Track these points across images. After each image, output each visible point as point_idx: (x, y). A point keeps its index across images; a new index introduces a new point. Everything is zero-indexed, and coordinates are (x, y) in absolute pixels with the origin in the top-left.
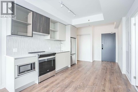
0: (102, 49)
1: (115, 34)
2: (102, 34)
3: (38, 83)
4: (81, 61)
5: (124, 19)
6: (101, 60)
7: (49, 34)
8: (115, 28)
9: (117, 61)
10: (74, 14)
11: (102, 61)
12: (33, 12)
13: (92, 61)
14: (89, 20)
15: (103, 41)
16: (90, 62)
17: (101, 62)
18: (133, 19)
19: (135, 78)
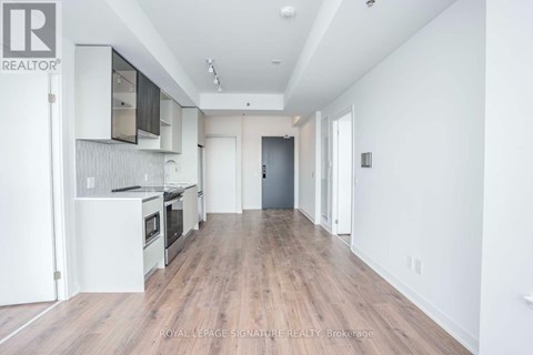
0: (264, 176)
1: (293, 138)
2: (263, 138)
3: (163, 267)
5: (318, 114)
6: (260, 208)
7: (159, 135)
8: (295, 125)
9: (296, 206)
10: (218, 80)
11: (264, 209)
12: (138, 71)
13: (240, 212)
14: (248, 105)
15: (266, 155)
16: (236, 214)
17: (261, 212)
18: (335, 123)
19: (337, 222)
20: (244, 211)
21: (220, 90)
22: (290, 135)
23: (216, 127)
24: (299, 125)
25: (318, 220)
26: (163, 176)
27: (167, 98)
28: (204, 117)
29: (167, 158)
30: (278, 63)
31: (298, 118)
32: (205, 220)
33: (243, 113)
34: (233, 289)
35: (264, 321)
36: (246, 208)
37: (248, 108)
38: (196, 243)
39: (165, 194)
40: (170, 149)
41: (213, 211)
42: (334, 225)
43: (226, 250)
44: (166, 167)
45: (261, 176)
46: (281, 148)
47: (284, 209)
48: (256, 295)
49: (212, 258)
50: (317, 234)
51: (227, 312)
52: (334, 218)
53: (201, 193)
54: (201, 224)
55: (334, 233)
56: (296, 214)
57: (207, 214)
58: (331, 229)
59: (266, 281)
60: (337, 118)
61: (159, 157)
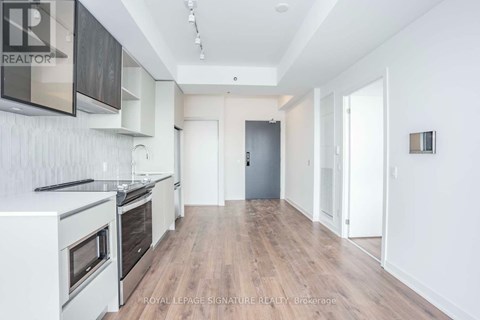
0: (248, 164)
1: (279, 123)
2: (247, 122)
3: (117, 309)
4: (193, 207)
5: (317, 92)
6: (244, 198)
7: (119, 108)
8: (282, 109)
9: (283, 196)
11: (248, 200)
13: (222, 204)
14: (235, 79)
15: (250, 141)
16: (218, 206)
17: (244, 203)
18: (346, 99)
19: (348, 222)
20: (226, 202)
21: (202, 56)
22: (276, 119)
23: (196, 108)
24: (288, 108)
25: (316, 216)
26: (130, 165)
27: (134, 64)
28: (182, 95)
29: (137, 142)
31: (287, 99)
32: (183, 215)
33: (228, 90)
36: (229, 199)
37: (235, 83)
38: (171, 253)
39: (120, 195)
40: (137, 129)
41: (192, 203)
42: (344, 226)
43: (211, 269)
44: (134, 154)
45: (244, 164)
46: (266, 132)
47: (270, 199)
49: (192, 286)
52: (345, 217)
53: (178, 184)
54: (178, 221)
55: (344, 235)
56: (282, 204)
57: (186, 207)
58: (340, 231)
60: (349, 92)
61: (126, 141)
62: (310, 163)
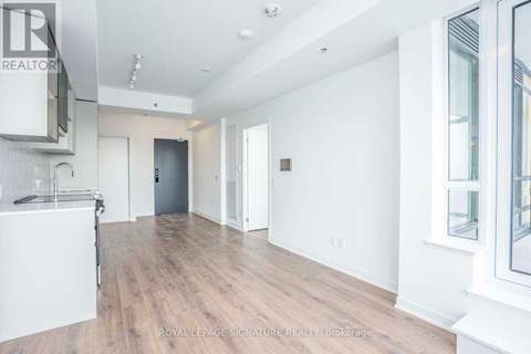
0: (157, 180)
1: (186, 142)
2: (155, 140)
5: (223, 120)
6: (153, 214)
8: (190, 130)
9: (190, 210)
11: (157, 214)
13: (134, 220)
14: (155, 105)
15: (158, 158)
16: (130, 222)
17: (155, 218)
18: (245, 131)
19: (247, 220)
20: (137, 218)
21: (132, 86)
22: (184, 139)
24: (196, 129)
25: (224, 220)
30: (207, 71)
31: (196, 123)
33: (146, 113)
34: (195, 291)
35: (247, 307)
36: (139, 215)
37: (155, 109)
42: (245, 223)
45: (153, 180)
46: (174, 152)
47: (179, 213)
48: (222, 291)
50: (224, 232)
51: (209, 310)
52: (245, 217)
55: (245, 230)
56: (190, 215)
58: (242, 226)
59: (219, 278)
60: (247, 127)
62: (217, 178)
